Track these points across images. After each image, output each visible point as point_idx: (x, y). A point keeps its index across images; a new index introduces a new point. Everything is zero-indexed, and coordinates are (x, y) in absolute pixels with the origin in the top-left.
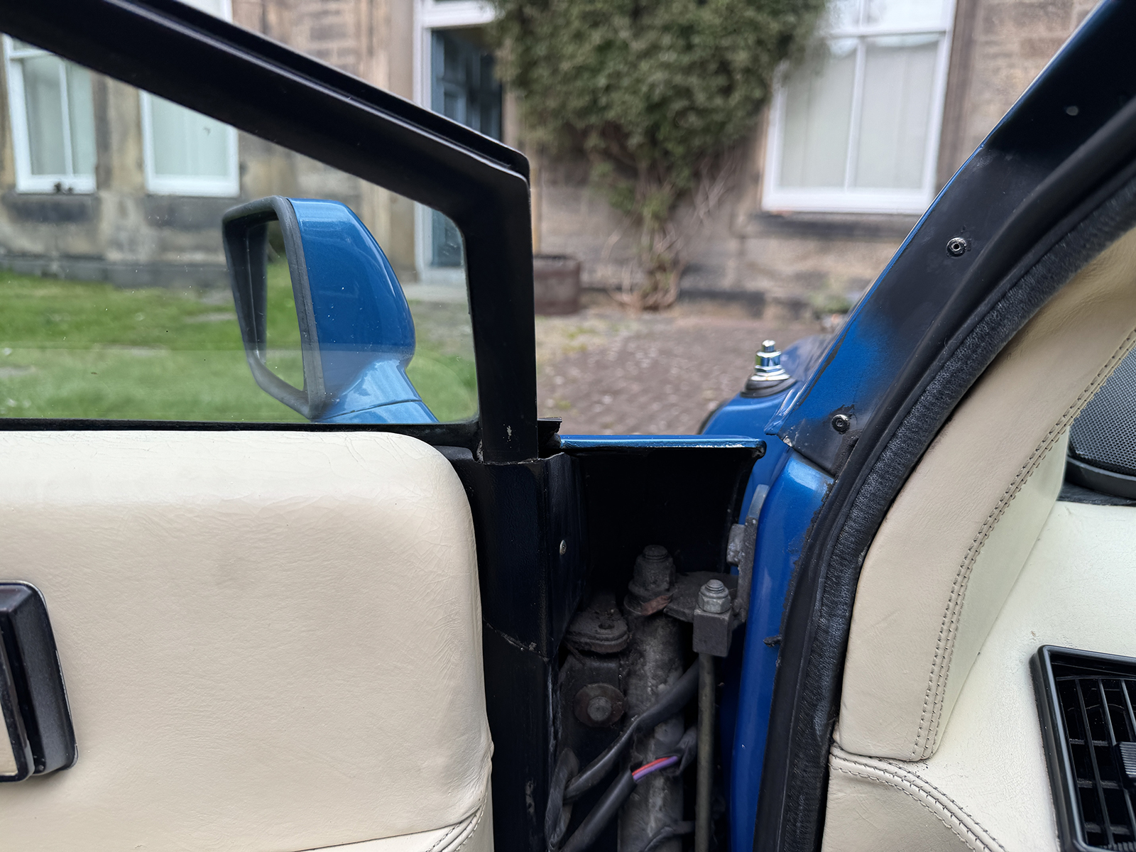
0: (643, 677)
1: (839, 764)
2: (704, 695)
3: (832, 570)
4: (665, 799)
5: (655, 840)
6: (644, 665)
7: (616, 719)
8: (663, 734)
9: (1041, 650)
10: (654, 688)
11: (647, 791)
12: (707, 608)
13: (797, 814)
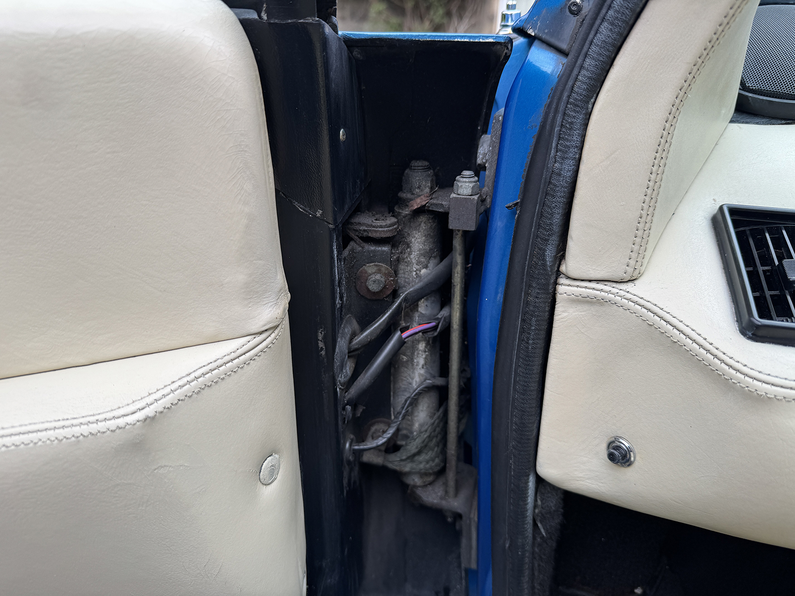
0: (409, 264)
1: (564, 289)
2: (456, 273)
3: (566, 118)
4: (426, 358)
5: (419, 389)
6: (410, 254)
7: (389, 292)
8: (424, 307)
9: (721, 208)
10: (418, 272)
11: (413, 353)
12: (461, 191)
13: (529, 334)
